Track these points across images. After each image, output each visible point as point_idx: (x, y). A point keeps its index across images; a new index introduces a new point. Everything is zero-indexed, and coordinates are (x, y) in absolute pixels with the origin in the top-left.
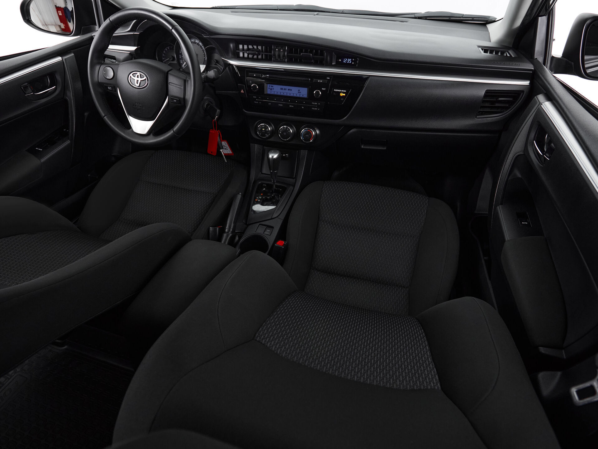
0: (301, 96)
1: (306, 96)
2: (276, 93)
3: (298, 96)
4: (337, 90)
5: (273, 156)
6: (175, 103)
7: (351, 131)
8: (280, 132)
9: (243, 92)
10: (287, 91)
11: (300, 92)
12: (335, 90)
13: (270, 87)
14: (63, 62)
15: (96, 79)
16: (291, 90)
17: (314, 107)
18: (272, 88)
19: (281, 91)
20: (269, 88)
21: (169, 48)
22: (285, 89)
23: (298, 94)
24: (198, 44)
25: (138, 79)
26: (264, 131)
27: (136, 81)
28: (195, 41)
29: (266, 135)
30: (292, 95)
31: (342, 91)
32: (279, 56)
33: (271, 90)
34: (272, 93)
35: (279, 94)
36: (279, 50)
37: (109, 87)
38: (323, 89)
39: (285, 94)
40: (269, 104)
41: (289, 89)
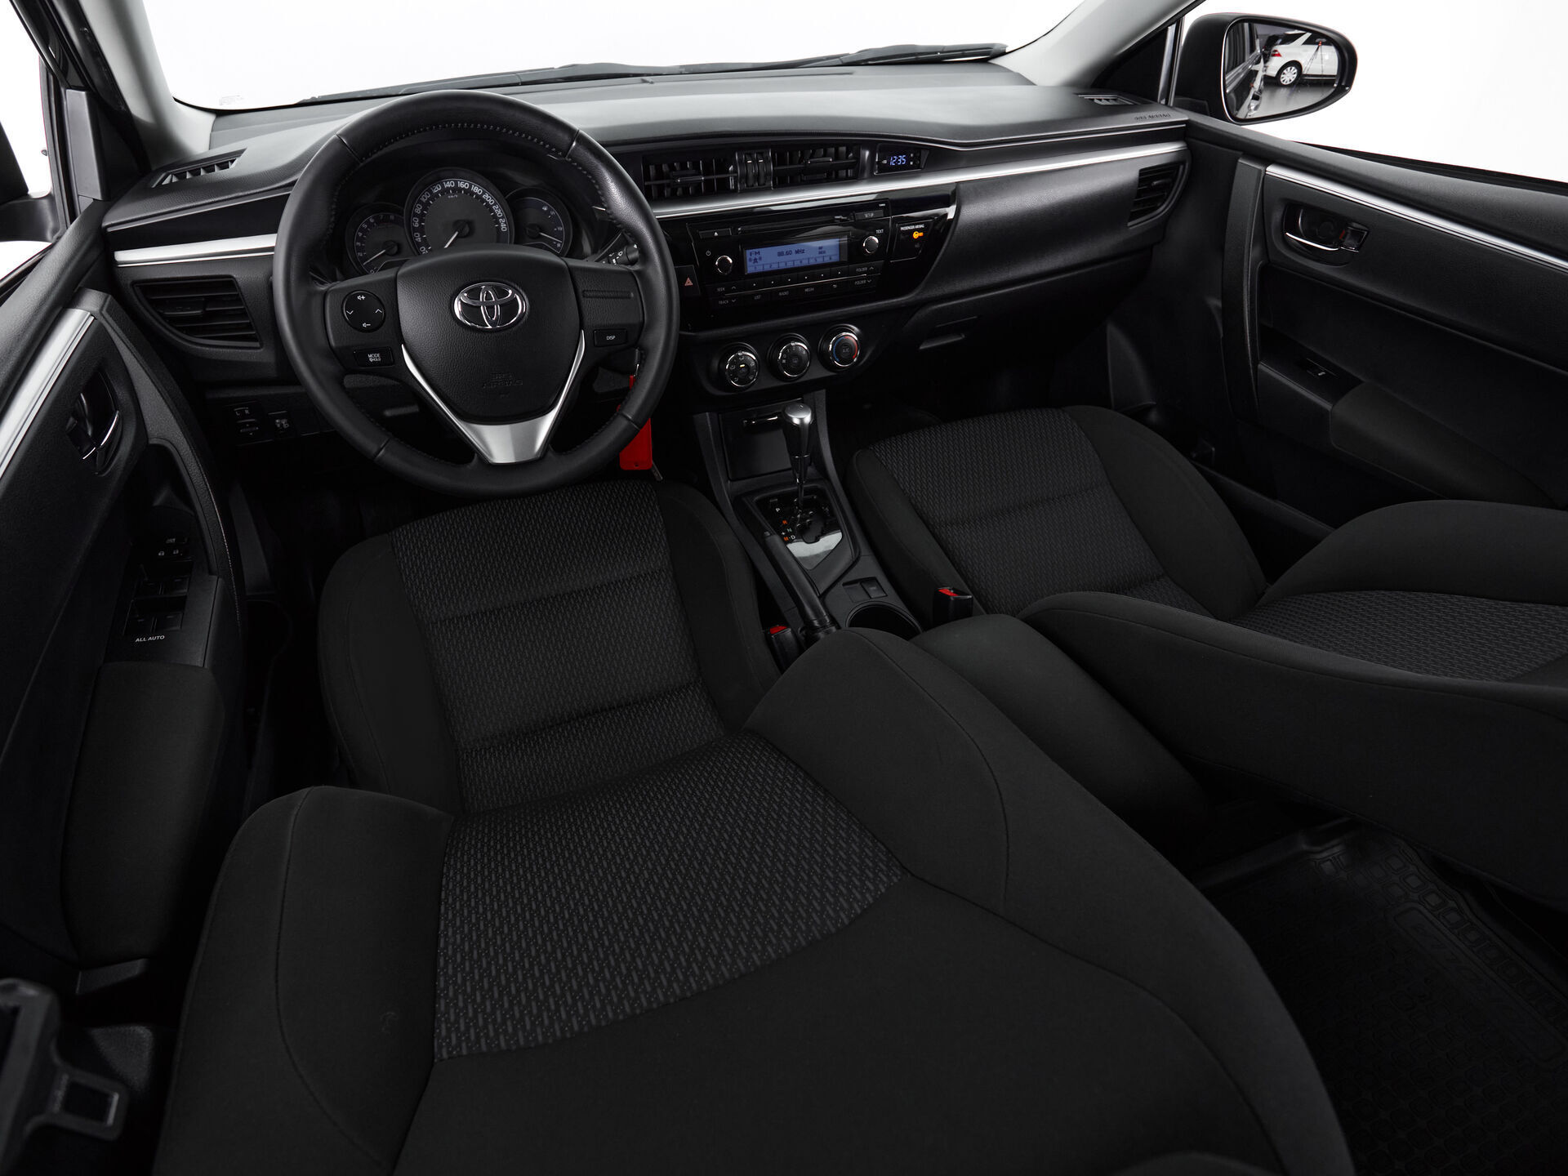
0: (827, 260)
1: (837, 257)
2: (767, 268)
3: (820, 261)
4: (906, 228)
5: (801, 420)
6: (612, 343)
7: (916, 316)
8: (784, 361)
9: (691, 284)
10: (794, 256)
11: (824, 252)
12: (901, 229)
13: (753, 257)
16: (803, 251)
17: (861, 279)
18: (757, 256)
19: (782, 258)
20: (752, 260)
21: (372, 221)
22: (787, 253)
23: (819, 257)
24: (469, 192)
26: (743, 370)
27: (483, 311)
28: (456, 184)
29: (751, 378)
30: (805, 263)
31: (917, 227)
32: (757, 178)
33: (757, 264)
34: (760, 269)
35: (775, 267)
36: (755, 162)
37: (370, 356)
38: (878, 231)
39: (790, 265)
40: (758, 297)
41: (797, 252)
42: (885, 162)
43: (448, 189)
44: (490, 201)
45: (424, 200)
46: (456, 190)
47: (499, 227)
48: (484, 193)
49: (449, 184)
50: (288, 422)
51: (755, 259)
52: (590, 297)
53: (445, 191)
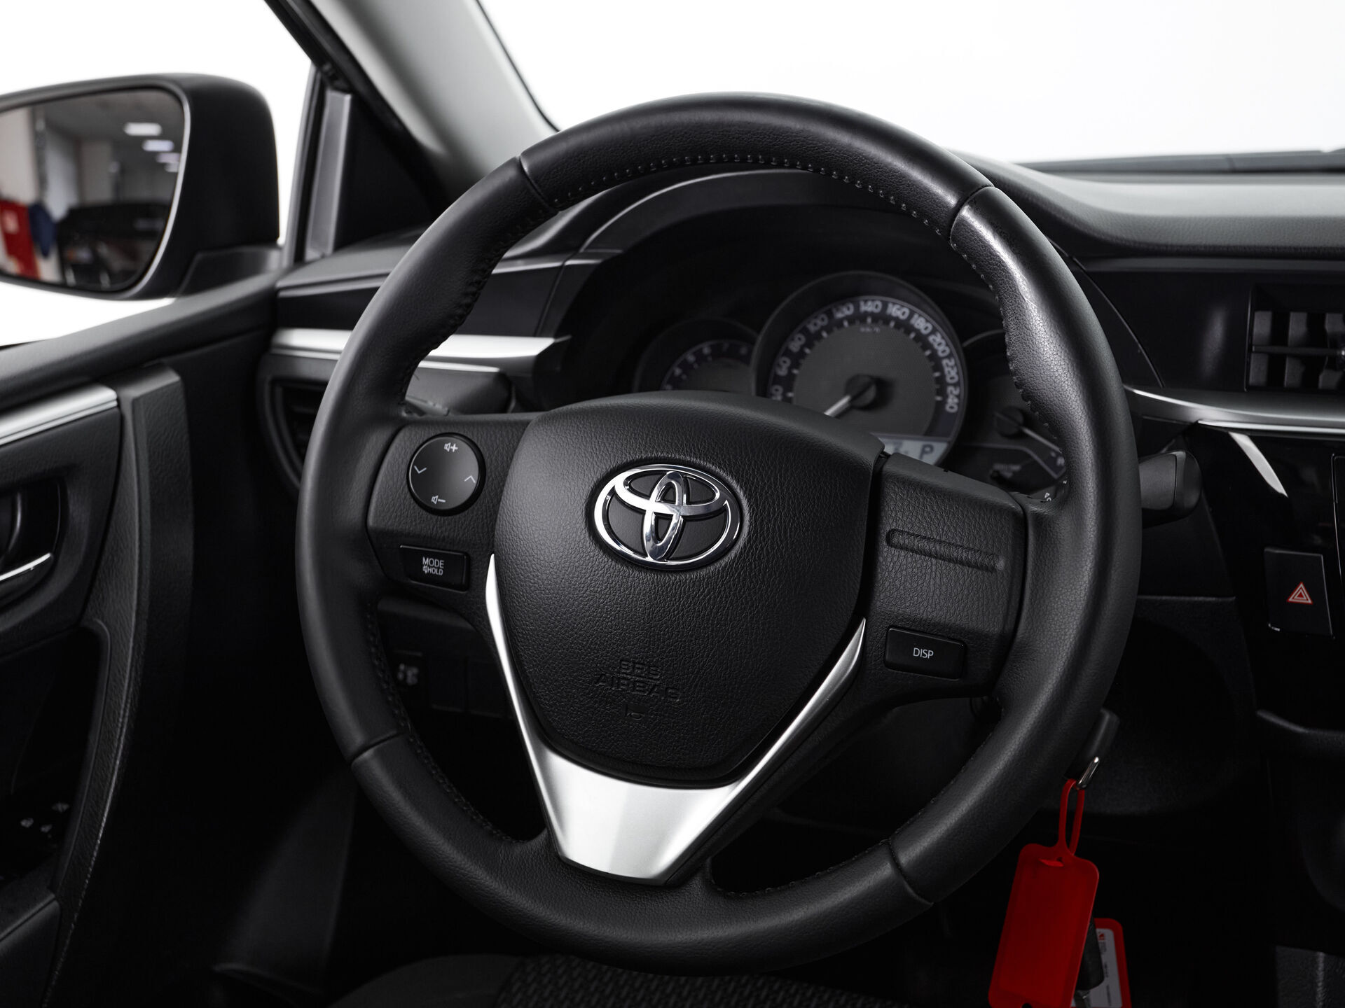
6: (921, 667)
9: (1306, 599)
14: (122, 419)
15: (351, 512)
21: (706, 351)
24: (904, 326)
25: (664, 509)
27: (649, 522)
28: (885, 307)
37: (426, 561)
43: (866, 314)
44: (940, 349)
45: (812, 328)
46: (882, 318)
47: (944, 402)
48: (934, 332)
49: (870, 306)
50: (418, 676)
52: (902, 548)
53: (859, 318)
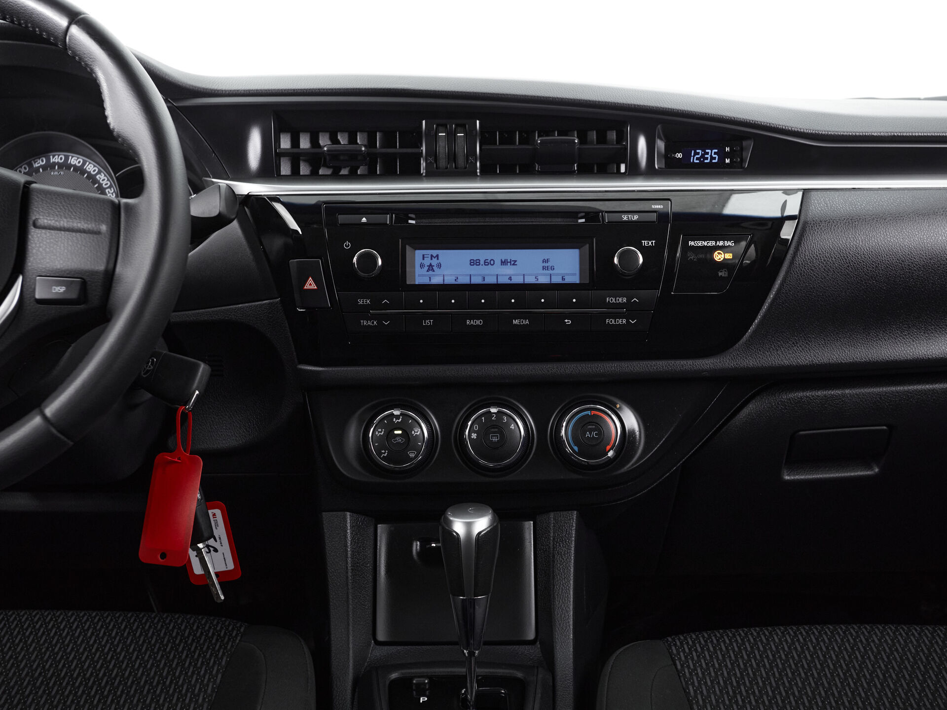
0: (557, 280)
1: (574, 278)
2: (450, 280)
3: (543, 280)
4: (700, 243)
5: (469, 528)
7: (751, 408)
8: (473, 436)
9: (314, 287)
10: (498, 268)
11: (553, 268)
12: (691, 243)
13: (427, 262)
16: (514, 263)
17: (616, 316)
18: (434, 262)
19: (475, 270)
20: (422, 266)
22: (487, 263)
23: (544, 275)
24: (80, 170)
26: (399, 440)
28: (66, 159)
29: (412, 455)
30: (517, 279)
31: (721, 243)
32: (452, 156)
33: (431, 272)
34: (437, 280)
35: (463, 280)
36: (452, 136)
38: (645, 243)
39: (491, 280)
40: (428, 322)
41: (504, 263)
42: (679, 155)
43: (54, 164)
44: (104, 182)
46: (65, 166)
48: (99, 172)
49: (57, 158)
51: (431, 265)
52: (43, 228)
53: (50, 166)
